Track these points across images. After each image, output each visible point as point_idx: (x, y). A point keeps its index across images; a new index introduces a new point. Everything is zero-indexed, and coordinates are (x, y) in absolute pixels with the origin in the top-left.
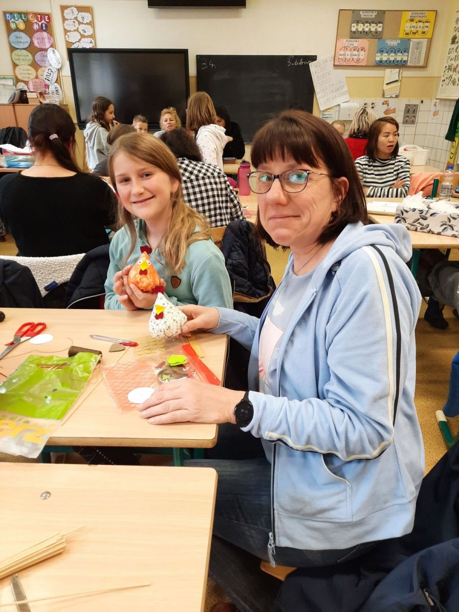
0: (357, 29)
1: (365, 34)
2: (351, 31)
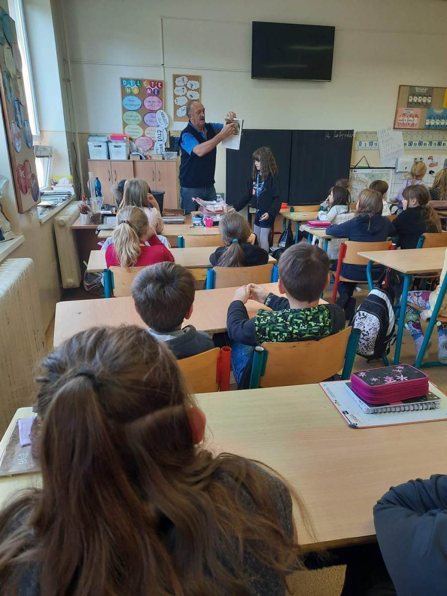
0: (413, 100)
1: (418, 104)
2: (408, 102)
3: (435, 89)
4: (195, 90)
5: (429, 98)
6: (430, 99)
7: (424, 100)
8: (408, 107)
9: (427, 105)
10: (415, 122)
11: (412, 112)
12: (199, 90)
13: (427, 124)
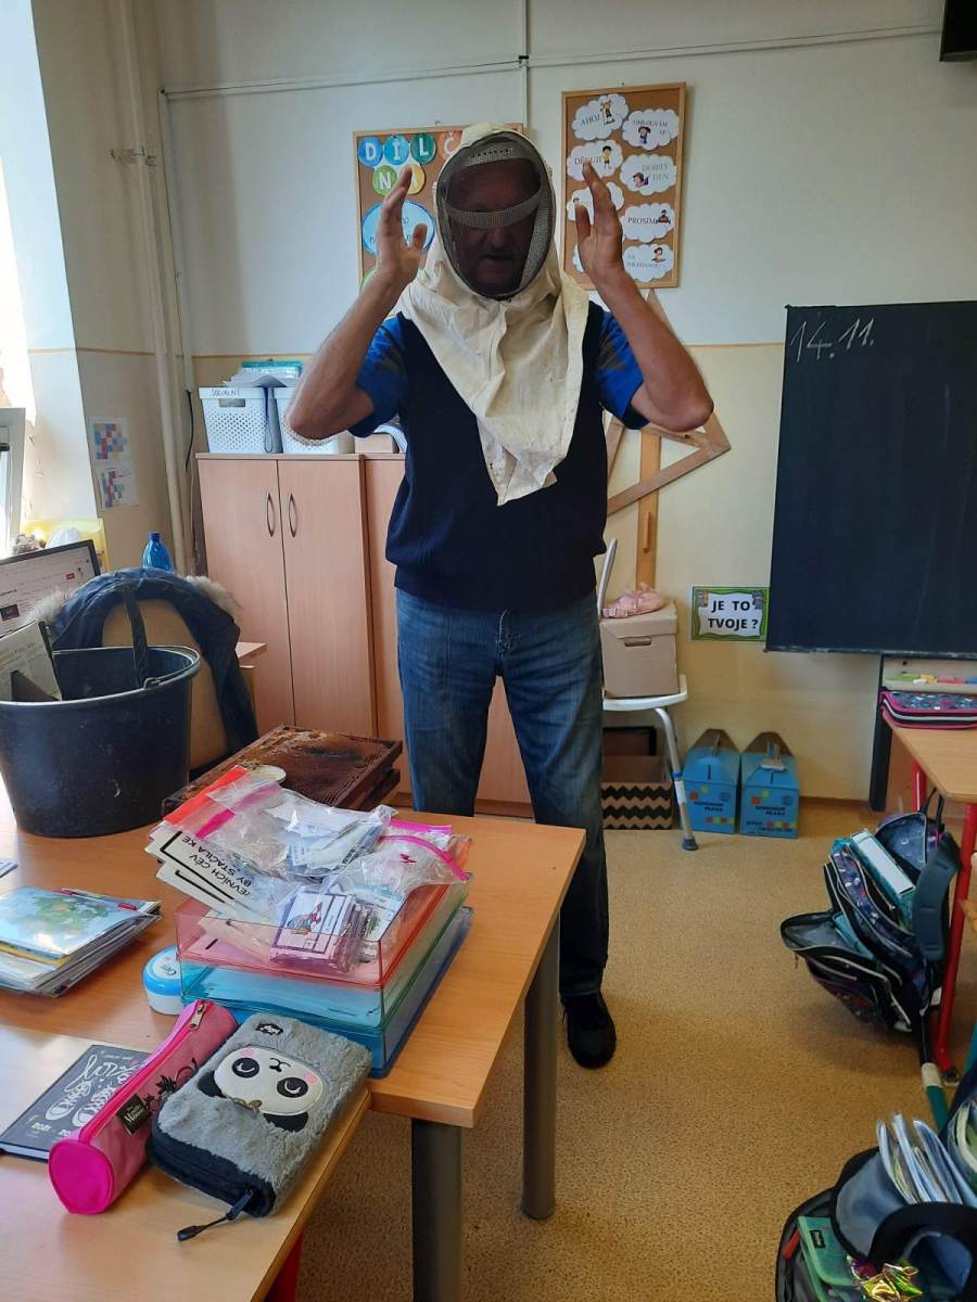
4: (659, 151)
12: (677, 150)
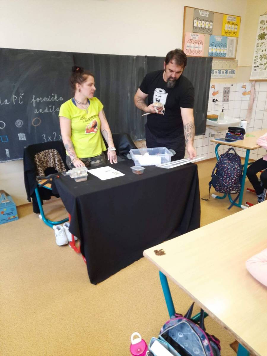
0: (197, 25)
1: (202, 30)
2: (194, 26)
3: (215, 14)
5: (211, 23)
6: (211, 25)
7: (207, 25)
8: (194, 32)
9: (209, 31)
10: (201, 49)
11: (197, 38)
13: (210, 51)
